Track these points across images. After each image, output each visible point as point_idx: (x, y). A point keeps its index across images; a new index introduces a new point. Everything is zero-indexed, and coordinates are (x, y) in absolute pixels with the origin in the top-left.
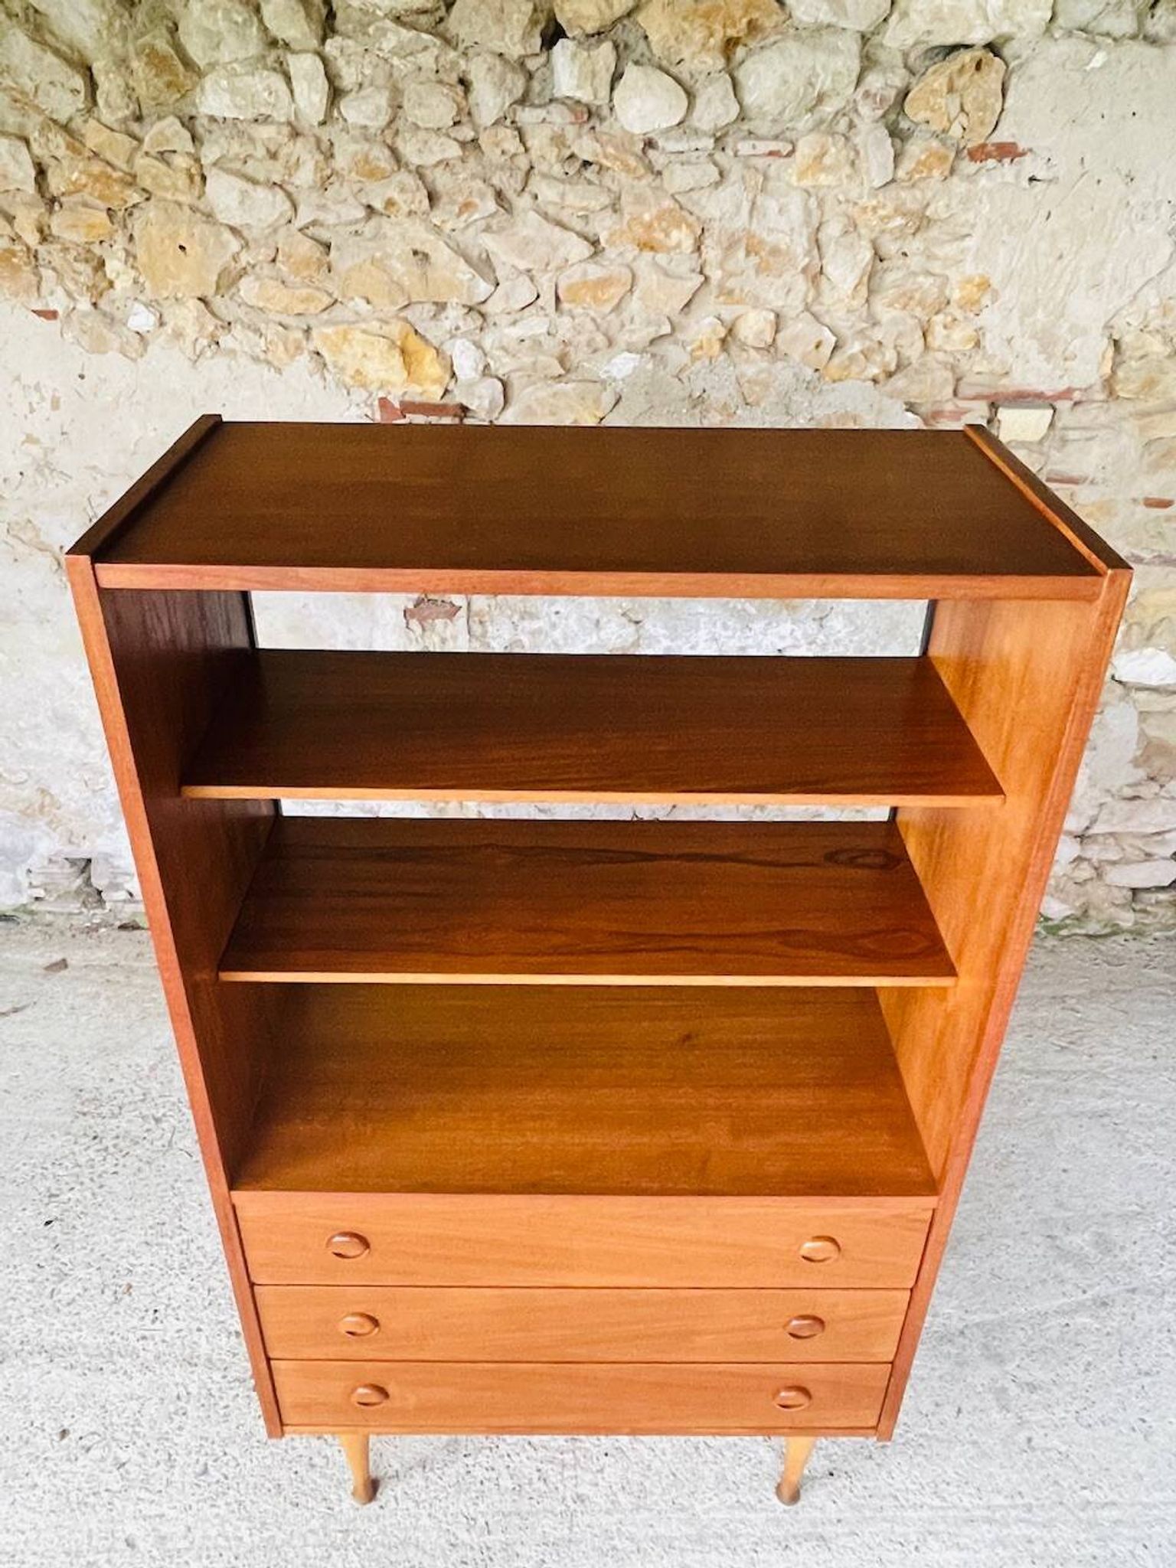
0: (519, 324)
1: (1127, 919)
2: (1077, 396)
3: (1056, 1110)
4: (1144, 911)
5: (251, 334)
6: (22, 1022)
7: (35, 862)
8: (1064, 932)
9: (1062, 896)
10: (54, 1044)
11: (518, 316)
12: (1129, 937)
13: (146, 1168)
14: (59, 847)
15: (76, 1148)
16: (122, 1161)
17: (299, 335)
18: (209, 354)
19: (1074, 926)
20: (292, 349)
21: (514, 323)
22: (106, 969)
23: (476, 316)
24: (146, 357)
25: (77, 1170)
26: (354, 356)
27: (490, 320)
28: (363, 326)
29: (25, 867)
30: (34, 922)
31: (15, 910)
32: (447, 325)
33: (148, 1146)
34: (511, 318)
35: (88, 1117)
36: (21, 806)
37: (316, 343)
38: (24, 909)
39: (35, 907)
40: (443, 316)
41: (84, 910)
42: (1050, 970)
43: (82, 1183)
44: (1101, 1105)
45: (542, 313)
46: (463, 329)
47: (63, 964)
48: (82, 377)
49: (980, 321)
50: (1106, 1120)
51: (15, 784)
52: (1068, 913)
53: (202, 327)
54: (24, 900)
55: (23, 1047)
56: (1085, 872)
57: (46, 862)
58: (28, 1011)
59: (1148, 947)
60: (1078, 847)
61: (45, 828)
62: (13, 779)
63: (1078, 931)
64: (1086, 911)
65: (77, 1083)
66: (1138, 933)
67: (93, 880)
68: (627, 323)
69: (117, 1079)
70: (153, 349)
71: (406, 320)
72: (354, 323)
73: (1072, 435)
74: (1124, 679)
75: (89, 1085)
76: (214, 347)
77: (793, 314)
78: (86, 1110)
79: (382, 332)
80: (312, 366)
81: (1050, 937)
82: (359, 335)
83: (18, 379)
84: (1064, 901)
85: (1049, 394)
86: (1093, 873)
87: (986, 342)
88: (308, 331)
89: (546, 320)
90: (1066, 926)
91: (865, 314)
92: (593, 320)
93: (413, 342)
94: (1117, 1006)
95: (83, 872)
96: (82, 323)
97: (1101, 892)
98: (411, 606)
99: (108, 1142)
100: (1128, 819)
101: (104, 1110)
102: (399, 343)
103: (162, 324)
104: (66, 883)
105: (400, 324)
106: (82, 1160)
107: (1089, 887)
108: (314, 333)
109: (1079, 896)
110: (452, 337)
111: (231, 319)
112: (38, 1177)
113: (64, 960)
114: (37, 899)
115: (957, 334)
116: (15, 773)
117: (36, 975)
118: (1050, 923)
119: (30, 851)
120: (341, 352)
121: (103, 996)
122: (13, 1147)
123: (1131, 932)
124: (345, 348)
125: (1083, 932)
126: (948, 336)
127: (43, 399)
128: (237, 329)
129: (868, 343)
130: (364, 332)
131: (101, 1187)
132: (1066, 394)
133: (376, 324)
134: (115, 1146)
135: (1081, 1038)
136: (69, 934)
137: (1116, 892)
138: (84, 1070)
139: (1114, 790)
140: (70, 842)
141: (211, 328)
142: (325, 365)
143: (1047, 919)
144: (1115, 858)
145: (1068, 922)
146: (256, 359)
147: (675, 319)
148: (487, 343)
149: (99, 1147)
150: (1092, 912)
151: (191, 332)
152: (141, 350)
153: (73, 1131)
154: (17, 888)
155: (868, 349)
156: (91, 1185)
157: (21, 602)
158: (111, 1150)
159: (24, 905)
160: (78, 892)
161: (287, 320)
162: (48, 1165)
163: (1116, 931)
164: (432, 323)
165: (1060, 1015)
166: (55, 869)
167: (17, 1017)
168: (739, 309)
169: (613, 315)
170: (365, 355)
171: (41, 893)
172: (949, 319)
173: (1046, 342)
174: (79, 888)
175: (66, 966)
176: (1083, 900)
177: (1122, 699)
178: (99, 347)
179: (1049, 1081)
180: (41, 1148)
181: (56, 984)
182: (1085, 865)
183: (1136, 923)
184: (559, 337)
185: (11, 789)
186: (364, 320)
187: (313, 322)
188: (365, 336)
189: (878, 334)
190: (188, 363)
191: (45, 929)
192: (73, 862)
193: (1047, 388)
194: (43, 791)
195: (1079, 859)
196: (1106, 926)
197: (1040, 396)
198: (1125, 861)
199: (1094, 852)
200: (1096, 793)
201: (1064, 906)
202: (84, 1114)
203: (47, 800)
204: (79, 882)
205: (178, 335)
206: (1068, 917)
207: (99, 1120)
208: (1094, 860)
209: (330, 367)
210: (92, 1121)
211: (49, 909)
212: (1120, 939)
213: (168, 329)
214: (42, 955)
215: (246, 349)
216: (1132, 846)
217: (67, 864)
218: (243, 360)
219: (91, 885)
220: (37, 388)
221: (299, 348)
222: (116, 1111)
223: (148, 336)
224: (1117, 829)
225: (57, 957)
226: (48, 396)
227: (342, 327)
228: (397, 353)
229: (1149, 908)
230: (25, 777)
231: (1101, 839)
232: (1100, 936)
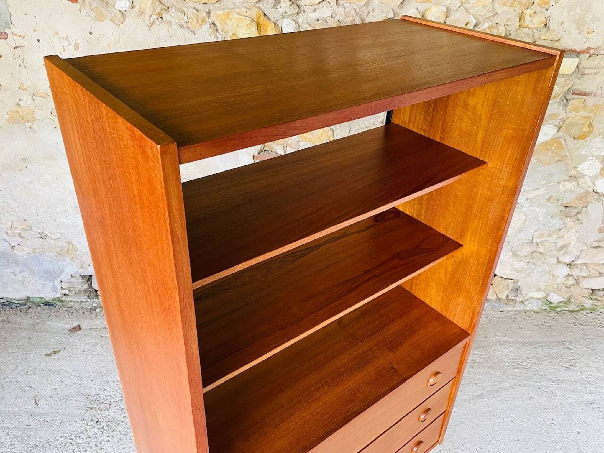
0: (318, 11)
1: (588, 304)
2: (592, 51)
3: (570, 401)
4: (596, 299)
5: (179, 14)
6: (58, 359)
7: (64, 277)
8: (558, 309)
9: (559, 292)
10: (75, 370)
11: (317, 7)
12: (589, 311)
13: (124, 437)
14: (76, 270)
15: (88, 428)
16: (111, 434)
17: (205, 15)
18: (157, 23)
19: (563, 306)
20: (200, 22)
21: (315, 11)
22: (100, 330)
23: (295, 7)
24: (125, 23)
25: (88, 440)
26: (232, 26)
27: (302, 9)
28: (238, 10)
29: (59, 279)
30: (63, 306)
31: (54, 300)
32: (281, 11)
33: (125, 426)
34: (313, 8)
35: (93, 410)
36: (57, 250)
37: (213, 19)
38: (59, 300)
39: (64, 298)
40: (279, 6)
41: (88, 299)
42: (555, 328)
43: (91, 447)
44: (590, 398)
45: (328, 6)
46: (289, 13)
47: (79, 328)
48: (91, 33)
49: (548, 13)
50: (594, 406)
51: (54, 239)
52: (561, 300)
53: (154, 9)
54: (58, 295)
55: (59, 373)
56: (571, 281)
57: (70, 277)
58: (61, 353)
59: (598, 316)
60: (569, 269)
61: (70, 261)
62: (53, 237)
63: (565, 309)
64: (570, 299)
65: (86, 391)
66: (593, 310)
67: (93, 285)
68: (371, 12)
69: (108, 389)
70: (128, 19)
71: (259, 8)
72: (233, 9)
73: (587, 71)
74: (598, 191)
75: (93, 393)
76: (160, 19)
77: (454, 8)
78: (92, 406)
79: (247, 14)
80: (211, 30)
81: (552, 312)
82: (235, 16)
83: (57, 33)
84: (560, 295)
85: (578, 50)
86: (574, 282)
87: (550, 24)
88: (209, 13)
89: (331, 9)
90: (560, 306)
91: (491, 9)
92: (355, 10)
93: (263, 20)
94: (589, 346)
95: (88, 281)
96: (91, 5)
97: (578, 291)
98: (256, 154)
99: (105, 424)
100: (594, 257)
101: (102, 406)
102: (256, 20)
103: (133, 7)
104: (79, 287)
105: (257, 9)
106: (91, 434)
107: (572, 289)
108: (212, 14)
109: (567, 292)
110: (283, 17)
111: (169, 5)
112: (69, 444)
113: (79, 326)
114: (65, 295)
115: (536, 20)
116: (54, 234)
117: (65, 334)
118: (552, 305)
119: (62, 271)
120: (226, 24)
121: (99, 344)
122: (55, 427)
123: (589, 309)
124: (228, 22)
125: (567, 309)
126: (532, 21)
127: (70, 44)
128: (172, 11)
129: (491, 24)
130: (238, 14)
131: (101, 449)
132: (587, 51)
133: (244, 10)
134: (108, 426)
135: (575, 363)
136: (81, 312)
137: (584, 290)
138: (90, 384)
139: (588, 243)
140: (82, 267)
141: (159, 10)
142: (217, 30)
143: (551, 303)
144: (586, 275)
145: (560, 304)
146: (182, 26)
147: (396, 10)
148: (300, 21)
149: (99, 426)
150: (572, 300)
151: (148, 12)
152: (122, 20)
153: (86, 418)
154: (54, 289)
155: (491, 26)
156: (95, 448)
157: (58, 149)
158: (106, 428)
159: (59, 298)
160: (86, 291)
161: (198, 7)
162: (73, 437)
163: (583, 309)
164: (274, 10)
165: (563, 351)
166: (74, 280)
167: (56, 356)
168: (428, 5)
169: (364, 8)
170: (238, 25)
171: (67, 292)
172: (533, 12)
173: (580, 24)
174: (86, 289)
175: (80, 329)
176: (569, 294)
177: (597, 200)
178: (100, 17)
179: (564, 385)
180: (70, 428)
181: (75, 338)
182: (571, 278)
183: (592, 305)
184: (337, 18)
185: (52, 242)
186: (238, 7)
187: (212, 8)
188: (238, 16)
189: (496, 19)
190: (147, 28)
191: (68, 309)
192: (83, 277)
193: (578, 48)
194: (68, 243)
195: (569, 275)
196: (578, 306)
197: (574, 51)
198: (590, 277)
199: (576, 272)
200: (580, 245)
201: (559, 297)
202: (91, 409)
203: (71, 247)
204: (86, 286)
205: (142, 13)
206: (560, 302)
207: (99, 412)
208: (575, 276)
209: (220, 31)
210: (95, 412)
211: (71, 299)
212: (585, 312)
213: (136, 9)
214: (67, 323)
215: (177, 21)
216: (593, 269)
217: (81, 278)
218: (175, 27)
219: (92, 287)
220: (67, 38)
221: (204, 21)
222: (108, 406)
223: (126, 13)
224: (588, 262)
225: (75, 324)
226: (73, 43)
227: (226, 11)
228: (254, 24)
229: (598, 298)
230: (59, 236)
231: (580, 266)
232: (576, 311)
